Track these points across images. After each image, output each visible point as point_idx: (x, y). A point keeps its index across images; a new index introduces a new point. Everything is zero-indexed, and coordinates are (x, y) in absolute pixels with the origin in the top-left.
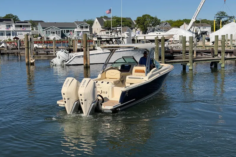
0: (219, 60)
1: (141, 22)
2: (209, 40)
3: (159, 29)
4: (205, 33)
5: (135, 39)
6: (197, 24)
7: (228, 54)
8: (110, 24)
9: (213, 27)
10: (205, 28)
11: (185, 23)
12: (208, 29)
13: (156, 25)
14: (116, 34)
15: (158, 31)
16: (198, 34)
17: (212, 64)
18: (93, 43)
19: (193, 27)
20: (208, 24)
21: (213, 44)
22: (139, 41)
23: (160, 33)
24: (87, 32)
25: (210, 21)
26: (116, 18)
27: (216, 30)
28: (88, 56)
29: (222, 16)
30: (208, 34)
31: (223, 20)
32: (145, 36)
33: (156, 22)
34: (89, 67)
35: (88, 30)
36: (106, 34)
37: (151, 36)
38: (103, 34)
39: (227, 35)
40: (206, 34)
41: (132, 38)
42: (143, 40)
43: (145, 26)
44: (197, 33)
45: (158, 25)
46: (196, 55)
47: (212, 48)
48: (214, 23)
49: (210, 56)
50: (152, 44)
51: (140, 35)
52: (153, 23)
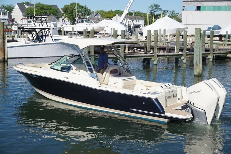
0: (152, 57)
1: (68, 11)
2: (142, 34)
3: (89, 20)
4: (138, 26)
5: (62, 30)
6: (131, 16)
7: (161, 50)
8: (33, 11)
9: (147, 20)
10: (138, 21)
11: (117, 15)
12: (141, 22)
13: (86, 14)
14: (41, 23)
15: (87, 22)
16: (131, 27)
17: (144, 60)
18: (13, 34)
19: (126, 20)
20: (141, 16)
21: (146, 39)
22: (66, 33)
23: (90, 25)
24: (6, 19)
25: (144, 14)
26: (40, 5)
27: (149, 24)
28: (6, 49)
29: (156, 9)
30: (141, 27)
31: (156, 13)
32: (73, 28)
33: (85, 12)
34: (7, 61)
35: (6, 17)
36: (28, 22)
37: (80, 27)
38: (24, 23)
39: (160, 29)
40: (140, 28)
41: (58, 29)
42: (70, 31)
43: (73, 15)
44: (129, 27)
45: (87, 15)
46: (128, 51)
47: (145, 44)
48: (148, 16)
49: (143, 52)
50: (81, 36)
51: (67, 26)
52: (82, 12)
